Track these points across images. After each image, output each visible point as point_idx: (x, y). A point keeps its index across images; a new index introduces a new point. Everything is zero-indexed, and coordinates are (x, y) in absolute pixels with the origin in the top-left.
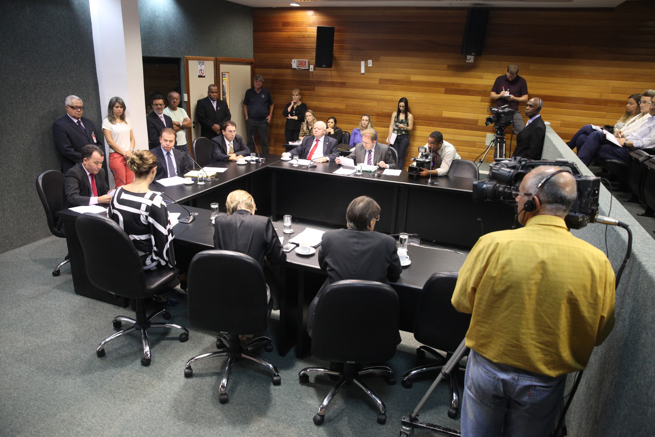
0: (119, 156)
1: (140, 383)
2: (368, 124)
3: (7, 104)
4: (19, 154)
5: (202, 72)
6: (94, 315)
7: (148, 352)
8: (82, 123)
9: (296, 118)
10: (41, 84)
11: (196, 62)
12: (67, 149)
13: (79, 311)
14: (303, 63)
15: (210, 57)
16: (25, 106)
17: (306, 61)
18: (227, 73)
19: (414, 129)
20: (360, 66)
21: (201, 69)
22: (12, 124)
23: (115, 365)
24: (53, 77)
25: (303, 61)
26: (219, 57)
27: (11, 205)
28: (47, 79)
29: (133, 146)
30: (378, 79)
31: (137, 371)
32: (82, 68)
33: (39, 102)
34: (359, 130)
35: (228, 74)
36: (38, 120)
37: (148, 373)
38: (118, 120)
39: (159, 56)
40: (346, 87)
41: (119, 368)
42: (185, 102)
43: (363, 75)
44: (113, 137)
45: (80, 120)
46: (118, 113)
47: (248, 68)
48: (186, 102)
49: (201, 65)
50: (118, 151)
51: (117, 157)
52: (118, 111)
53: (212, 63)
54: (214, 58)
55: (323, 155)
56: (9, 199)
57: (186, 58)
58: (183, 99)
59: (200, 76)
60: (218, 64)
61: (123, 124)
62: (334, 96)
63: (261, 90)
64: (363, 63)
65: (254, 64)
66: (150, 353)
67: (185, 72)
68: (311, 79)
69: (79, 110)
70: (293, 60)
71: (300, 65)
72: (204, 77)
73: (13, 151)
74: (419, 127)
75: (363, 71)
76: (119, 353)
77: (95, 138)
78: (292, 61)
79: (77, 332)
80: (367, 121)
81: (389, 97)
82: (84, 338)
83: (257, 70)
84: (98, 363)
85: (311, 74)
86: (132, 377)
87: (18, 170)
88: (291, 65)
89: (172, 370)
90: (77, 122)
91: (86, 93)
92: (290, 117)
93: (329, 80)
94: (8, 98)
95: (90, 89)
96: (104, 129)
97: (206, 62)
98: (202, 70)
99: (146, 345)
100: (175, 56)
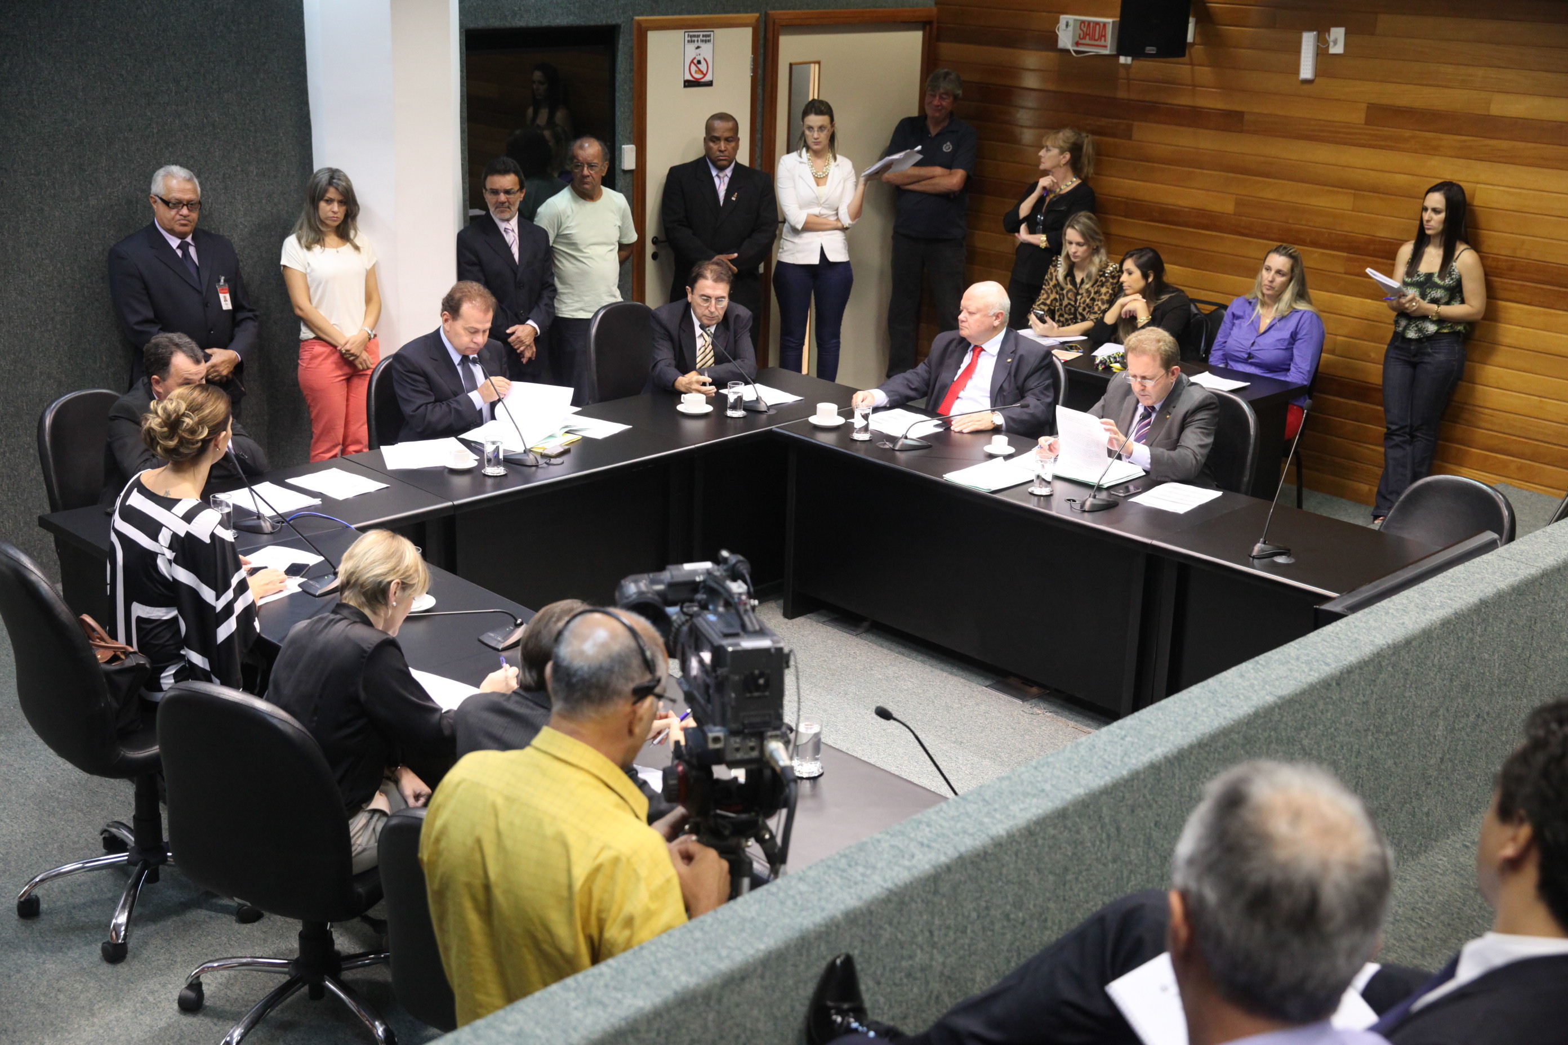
0: (327, 350)
1: (68, 1000)
2: (1284, 287)
3: (26, 188)
4: (50, 327)
5: (703, 67)
6: (81, 810)
7: (120, 925)
8: (192, 251)
9: (1041, 240)
10: (131, 130)
11: (678, 36)
12: (137, 328)
13: (55, 791)
14: (1094, 29)
15: (738, 12)
16: (78, 193)
17: (1105, 25)
18: (815, 63)
19: (1491, 314)
20: (1296, 50)
21: (698, 58)
22: (37, 244)
23: (43, 944)
24: (168, 108)
25: (1097, 23)
26: (776, 13)
27: (12, 469)
28: (149, 114)
29: (371, 320)
30: (1364, 106)
31: (83, 969)
32: (262, 76)
33: (119, 181)
34: (1250, 303)
35: (817, 66)
36: (112, 232)
37: (104, 981)
38: (332, 239)
39: (533, 23)
40: (1242, 131)
41: (47, 953)
42: (625, 172)
43: (1307, 87)
44: (312, 291)
45: (189, 239)
46: (327, 218)
47: (914, 39)
48: (631, 171)
49: (696, 44)
50: (325, 334)
51: (321, 354)
52: (331, 214)
53: (745, 35)
54: (757, 15)
55: (989, 400)
56: (11, 453)
57: (639, 23)
58: (620, 162)
59: (688, 84)
60: (770, 35)
61: (347, 248)
62: (1194, 162)
63: (946, 124)
64: (1308, 41)
65: (935, 25)
66: (126, 930)
67: (631, 70)
68: (1122, 94)
69: (185, 211)
70: (1064, 18)
71: (1084, 38)
72: (710, 84)
73: (34, 318)
74: (1512, 310)
75: (1306, 71)
76: (72, 918)
77: (228, 296)
78: (1057, 22)
79: (13, 846)
80: (1283, 275)
81: (1401, 179)
82: (20, 863)
83: (947, 49)
84: (10, 931)
85: (1122, 73)
86: (62, 982)
87: (41, 373)
88: (1055, 38)
89: (164, 986)
90: (178, 247)
91: (268, 152)
92: (1024, 235)
93: (1184, 100)
94: (33, 171)
95: (284, 139)
96: (285, 266)
97: (720, 34)
98: (699, 62)
99: (123, 907)
100: (599, 18)
